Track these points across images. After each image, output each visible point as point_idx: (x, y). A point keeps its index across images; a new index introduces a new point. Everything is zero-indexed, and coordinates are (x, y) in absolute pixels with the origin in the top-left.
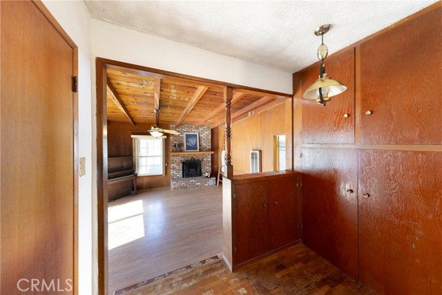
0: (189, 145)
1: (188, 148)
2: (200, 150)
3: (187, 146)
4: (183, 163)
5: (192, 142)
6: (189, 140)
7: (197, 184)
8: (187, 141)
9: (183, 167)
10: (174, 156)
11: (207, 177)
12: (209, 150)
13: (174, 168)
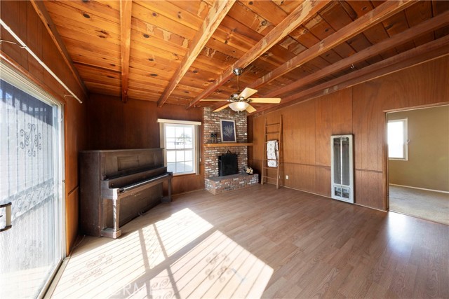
0: (227, 134)
1: (226, 138)
2: (238, 142)
3: (224, 135)
4: (220, 158)
5: (229, 131)
6: (226, 128)
7: (241, 183)
8: (224, 130)
9: (219, 163)
10: (209, 148)
11: (249, 174)
12: (245, 142)
13: (209, 165)
